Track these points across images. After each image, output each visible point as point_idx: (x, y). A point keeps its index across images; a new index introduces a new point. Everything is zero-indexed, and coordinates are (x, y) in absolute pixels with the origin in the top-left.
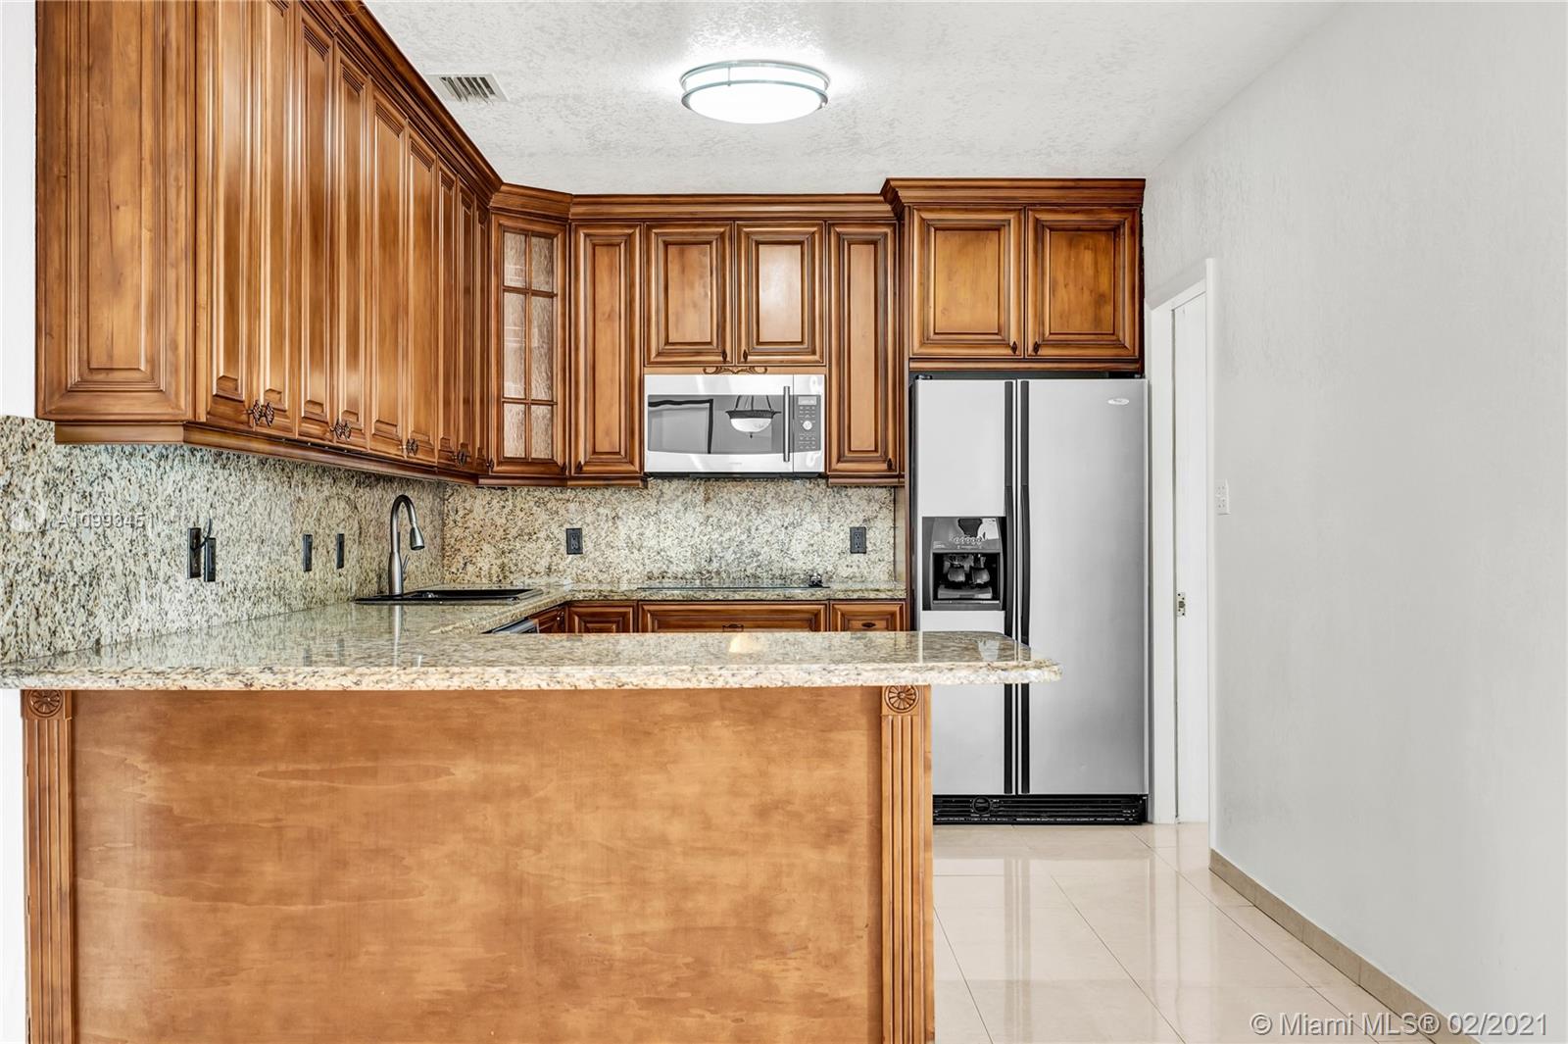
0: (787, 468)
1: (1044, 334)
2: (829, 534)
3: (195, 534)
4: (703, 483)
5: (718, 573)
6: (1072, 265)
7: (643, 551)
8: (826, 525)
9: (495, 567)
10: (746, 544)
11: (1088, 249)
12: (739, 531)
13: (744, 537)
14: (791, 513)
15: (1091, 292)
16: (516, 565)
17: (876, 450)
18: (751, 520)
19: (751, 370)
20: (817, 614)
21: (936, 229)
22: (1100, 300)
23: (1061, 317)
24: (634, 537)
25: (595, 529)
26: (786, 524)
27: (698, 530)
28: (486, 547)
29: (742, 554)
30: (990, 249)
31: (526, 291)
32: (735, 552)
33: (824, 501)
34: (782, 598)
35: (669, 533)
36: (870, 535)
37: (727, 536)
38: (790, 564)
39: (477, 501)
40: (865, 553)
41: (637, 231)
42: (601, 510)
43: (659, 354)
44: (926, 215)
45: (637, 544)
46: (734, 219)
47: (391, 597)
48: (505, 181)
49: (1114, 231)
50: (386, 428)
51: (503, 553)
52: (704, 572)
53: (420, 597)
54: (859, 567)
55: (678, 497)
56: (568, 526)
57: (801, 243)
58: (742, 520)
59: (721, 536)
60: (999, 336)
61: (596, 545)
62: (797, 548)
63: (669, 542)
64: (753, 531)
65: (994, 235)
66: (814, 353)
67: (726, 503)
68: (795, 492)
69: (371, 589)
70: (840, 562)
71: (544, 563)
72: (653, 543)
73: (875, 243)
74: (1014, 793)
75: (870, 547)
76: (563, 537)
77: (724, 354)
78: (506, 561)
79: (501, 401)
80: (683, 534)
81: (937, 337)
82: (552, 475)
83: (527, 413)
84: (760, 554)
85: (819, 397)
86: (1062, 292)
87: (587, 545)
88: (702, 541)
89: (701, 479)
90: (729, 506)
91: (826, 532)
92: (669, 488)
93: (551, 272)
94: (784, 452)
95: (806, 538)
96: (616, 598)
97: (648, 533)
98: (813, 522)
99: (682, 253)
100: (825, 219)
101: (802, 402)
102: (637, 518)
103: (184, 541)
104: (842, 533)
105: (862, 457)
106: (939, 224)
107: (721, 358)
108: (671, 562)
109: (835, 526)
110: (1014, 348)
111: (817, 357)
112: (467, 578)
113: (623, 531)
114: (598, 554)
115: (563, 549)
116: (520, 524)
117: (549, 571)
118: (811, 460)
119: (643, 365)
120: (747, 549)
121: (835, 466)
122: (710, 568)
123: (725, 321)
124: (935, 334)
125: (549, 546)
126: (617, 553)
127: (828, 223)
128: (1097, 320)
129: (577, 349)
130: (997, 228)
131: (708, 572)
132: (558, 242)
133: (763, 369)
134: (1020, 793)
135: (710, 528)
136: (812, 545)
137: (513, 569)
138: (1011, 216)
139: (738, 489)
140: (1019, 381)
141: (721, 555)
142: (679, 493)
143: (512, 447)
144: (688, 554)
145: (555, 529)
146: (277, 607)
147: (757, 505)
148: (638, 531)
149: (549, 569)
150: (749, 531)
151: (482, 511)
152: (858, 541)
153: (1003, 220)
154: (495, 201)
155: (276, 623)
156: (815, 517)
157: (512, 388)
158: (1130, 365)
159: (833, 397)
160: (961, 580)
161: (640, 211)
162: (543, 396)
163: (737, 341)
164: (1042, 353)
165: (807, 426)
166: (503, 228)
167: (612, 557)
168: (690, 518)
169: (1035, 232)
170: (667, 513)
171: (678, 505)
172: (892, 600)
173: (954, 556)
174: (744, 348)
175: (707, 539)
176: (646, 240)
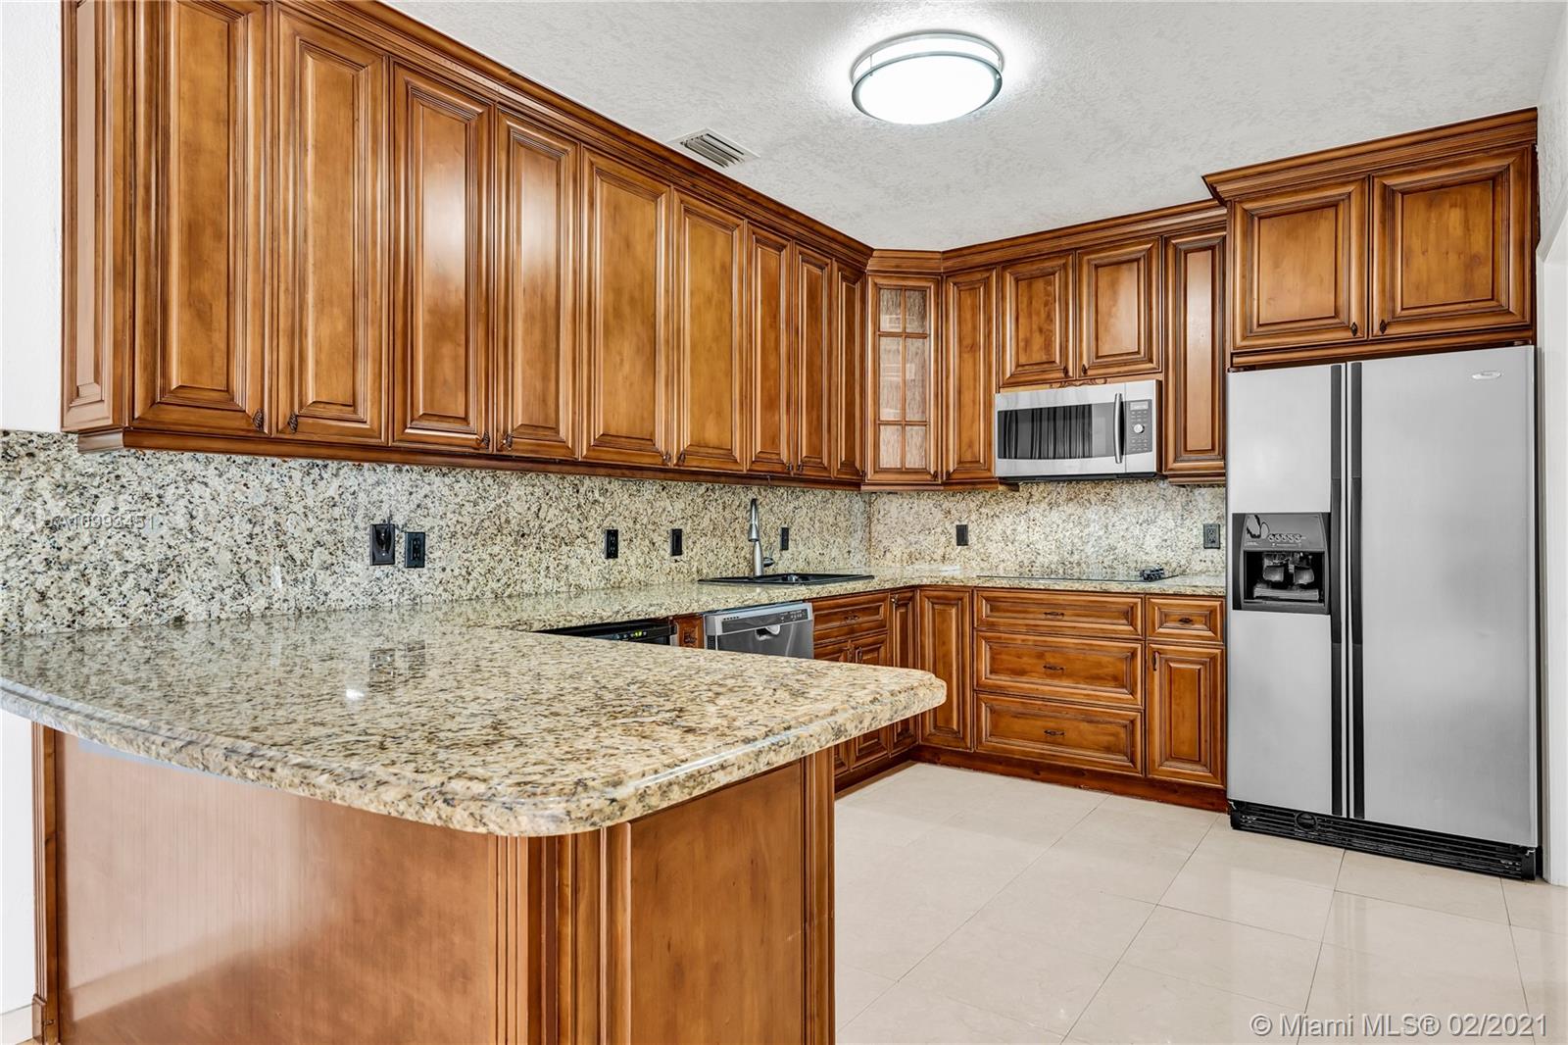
0: (1120, 469)
1: (1394, 311)
2: (1182, 530)
3: (382, 529)
4: (1065, 485)
5: (1079, 564)
6: (1432, 227)
7: (1016, 544)
8: (1179, 522)
9: (905, 555)
10: (1104, 539)
11: (1456, 206)
12: (1097, 527)
13: (1101, 533)
14: (1146, 511)
15: (1460, 254)
16: (920, 554)
17: (1213, 449)
18: (1107, 518)
19: (1092, 383)
20: (1133, 607)
21: (1260, 218)
22: (1471, 263)
23: (1418, 288)
24: (1009, 532)
25: (978, 525)
26: (1140, 521)
27: (1061, 526)
28: (899, 540)
29: (1100, 548)
30: (1324, 227)
31: (902, 335)
32: (1093, 546)
33: (1178, 499)
34: (1098, 590)
35: (1037, 529)
36: (1223, 530)
37: (1086, 531)
38: (1144, 558)
39: (893, 504)
40: (1219, 548)
41: (994, 273)
42: (983, 510)
43: (1012, 373)
44: (1247, 206)
45: (1011, 538)
46: (1076, 249)
47: (751, 579)
48: (875, 248)
49: (1494, 180)
51: (911, 544)
52: (1067, 563)
54: (1212, 562)
55: (1044, 498)
56: (958, 523)
57: (1137, 260)
58: (1100, 518)
59: (1081, 531)
60: (1335, 319)
61: (979, 538)
62: (1150, 543)
63: (1036, 537)
64: (1110, 527)
65: (1331, 212)
66: (1151, 361)
67: (1086, 502)
68: (1149, 492)
70: (1194, 556)
71: (940, 552)
72: (1024, 537)
73: (1212, 248)
74: (1344, 815)
75: (1222, 543)
76: (954, 532)
77: (1066, 371)
78: (913, 550)
79: (878, 424)
80: (1049, 529)
81: (1262, 329)
82: (930, 482)
83: (903, 432)
84: (1116, 549)
85: (1150, 402)
86: (1418, 261)
87: (972, 538)
88: (1065, 536)
89: (1064, 481)
90: (1088, 505)
91: (1179, 529)
92: (1037, 491)
93: (923, 317)
94: (1115, 455)
95: (1160, 534)
96: (955, 584)
97: (1020, 529)
98: (1167, 520)
99: (1030, 286)
100: (1160, 234)
101: (1135, 407)
102: (1011, 517)
104: (1195, 530)
105: (1197, 455)
106: (1263, 212)
107: (1063, 375)
108: (1039, 554)
109: (1188, 523)
110: (1355, 332)
111: (1154, 365)
112: (886, 562)
113: (1000, 527)
114: (980, 545)
115: (954, 541)
116: (923, 521)
117: (944, 559)
118: (1146, 462)
119: (999, 387)
121: (1172, 465)
122: (1072, 560)
123: (1067, 341)
124: (1259, 325)
125: (943, 539)
126: (995, 545)
127: (1164, 239)
128: (1468, 285)
129: (947, 377)
130: (1335, 204)
131: (1070, 563)
132: (930, 294)
133: (1103, 381)
134: (1352, 816)
135: (1071, 525)
136: (1166, 540)
137: (918, 556)
138: (1352, 188)
139: (1097, 490)
140: (1349, 363)
141: (1081, 548)
142: (1045, 495)
144: (1053, 547)
145: (947, 525)
147: (1114, 504)
148: (1011, 527)
149: (944, 557)
150: (1106, 527)
151: (896, 512)
152: (1212, 537)
153: (1340, 195)
154: (871, 265)
156: (1169, 514)
157: (888, 413)
158: (1519, 329)
159: (1169, 401)
160: (1277, 577)
161: (995, 256)
162: (917, 418)
163: (1079, 356)
164: (1391, 331)
165: (1138, 428)
166: (878, 288)
167: (992, 548)
168: (1055, 516)
169: (1383, 198)
170: (1036, 512)
171: (1044, 505)
172: (1211, 597)
173: (1271, 555)
174: (1085, 362)
175: (1069, 534)
176: (1001, 279)
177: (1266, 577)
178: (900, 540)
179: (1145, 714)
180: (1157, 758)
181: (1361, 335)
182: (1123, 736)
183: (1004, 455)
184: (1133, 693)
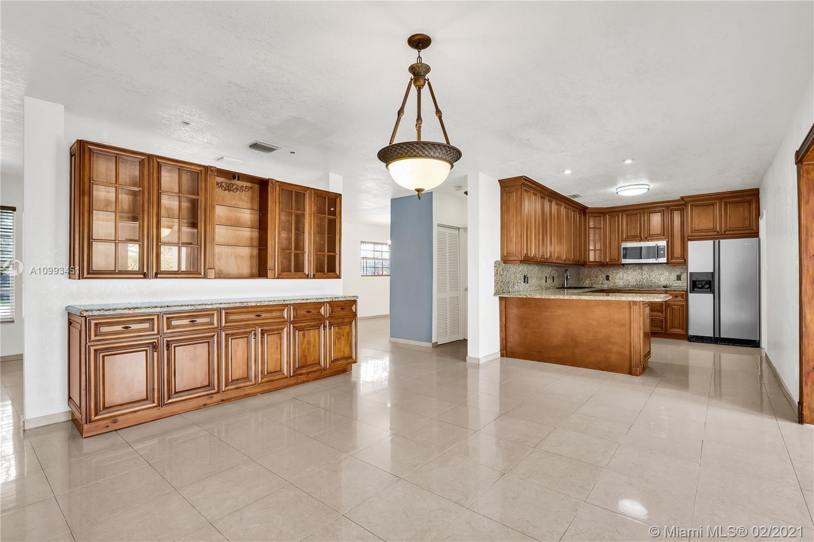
0: (657, 262)
1: (727, 228)
3: (525, 276)
5: (642, 285)
6: (736, 211)
7: (624, 280)
8: (670, 274)
9: (590, 283)
11: (741, 207)
12: (647, 275)
13: (648, 277)
14: (661, 272)
15: (742, 217)
16: (595, 283)
17: (680, 257)
18: (650, 273)
19: (648, 241)
21: (695, 206)
22: (745, 219)
23: (733, 224)
24: (621, 277)
25: (612, 275)
26: (659, 274)
27: (637, 275)
29: (648, 281)
30: (710, 209)
31: (595, 228)
32: (646, 280)
33: (669, 269)
35: (630, 276)
36: (682, 276)
37: (644, 276)
38: (660, 283)
39: (586, 270)
40: (681, 281)
41: (620, 213)
42: (614, 272)
43: (626, 238)
44: (692, 203)
46: (643, 209)
47: (565, 288)
48: (588, 207)
49: (750, 202)
50: (559, 258)
51: (592, 280)
53: (570, 288)
54: (679, 284)
56: (606, 275)
57: (660, 212)
58: (648, 273)
60: (714, 230)
61: (613, 279)
62: (662, 280)
63: (629, 278)
65: (712, 206)
66: (664, 236)
68: (661, 267)
69: (561, 286)
70: (675, 282)
71: (601, 282)
72: (626, 278)
73: (681, 210)
74: (716, 337)
75: (682, 279)
76: (605, 277)
78: (592, 282)
79: (589, 250)
80: (633, 276)
81: (695, 231)
82: (602, 265)
83: (595, 252)
84: (652, 280)
85: (665, 246)
86: (733, 218)
87: (610, 278)
90: (645, 270)
91: (670, 276)
93: (601, 223)
94: (655, 258)
95: (665, 277)
97: (625, 276)
99: (630, 217)
100: (667, 206)
101: (661, 247)
102: (622, 273)
103: (523, 277)
104: (675, 276)
105: (677, 258)
106: (696, 204)
107: (640, 238)
108: (630, 282)
109: (673, 274)
110: (718, 232)
112: (584, 285)
113: (619, 276)
115: (605, 279)
116: (595, 274)
117: (602, 284)
118: (664, 260)
119: (622, 241)
120: (649, 279)
121: (670, 261)
123: (641, 230)
125: (601, 279)
127: (668, 207)
128: (744, 223)
129: (607, 239)
130: (713, 205)
132: (602, 218)
133: (651, 240)
134: (718, 337)
135: (640, 275)
136: (666, 279)
138: (717, 201)
139: (648, 266)
140: (717, 240)
142: (633, 268)
143: (592, 259)
144: (635, 280)
145: (603, 275)
146: (540, 288)
147: (652, 270)
148: (622, 275)
150: (649, 275)
152: (679, 278)
153: (715, 202)
154: (587, 211)
155: (540, 291)
156: (667, 272)
157: (591, 247)
158: (755, 234)
159: (670, 245)
160: (700, 286)
161: (621, 209)
162: (599, 249)
163: (644, 234)
164: (726, 233)
165: (662, 252)
166: (589, 216)
167: (616, 281)
168: (635, 273)
169: (724, 204)
170: (629, 272)
171: (632, 270)
172: (683, 291)
173: (699, 281)
174: (646, 236)
175: (639, 277)
176: (622, 215)
177: (698, 286)
178: (588, 279)
179: (666, 318)
180: (669, 328)
181: (720, 233)
182: (660, 323)
183: (624, 258)
184: (662, 313)
